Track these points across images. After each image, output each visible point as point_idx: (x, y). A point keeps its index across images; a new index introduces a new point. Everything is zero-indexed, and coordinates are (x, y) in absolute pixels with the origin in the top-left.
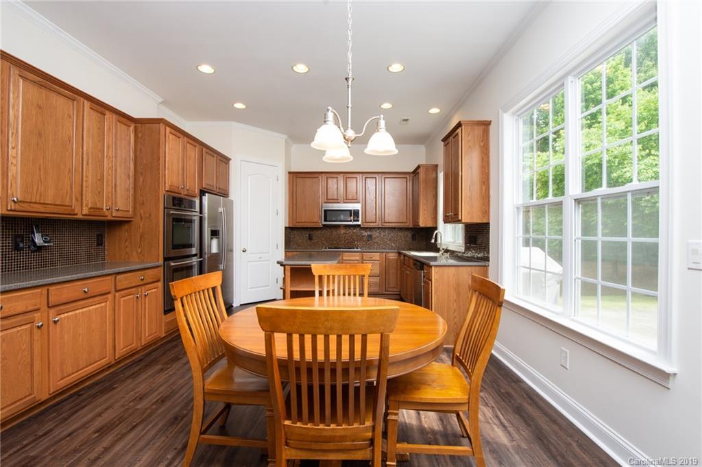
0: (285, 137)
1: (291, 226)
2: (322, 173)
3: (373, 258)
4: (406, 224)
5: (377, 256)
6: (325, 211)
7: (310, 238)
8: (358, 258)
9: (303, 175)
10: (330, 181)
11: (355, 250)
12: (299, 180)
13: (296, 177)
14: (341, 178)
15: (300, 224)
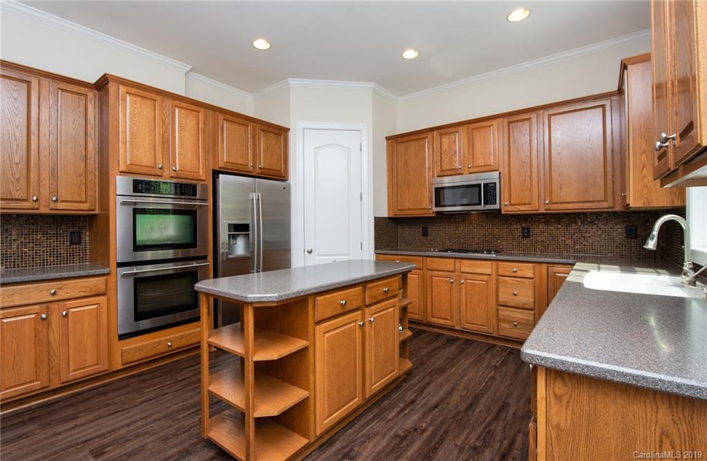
0: (372, 85)
1: (391, 216)
2: (432, 130)
3: (519, 274)
4: (605, 205)
5: (527, 270)
6: (436, 189)
7: (425, 234)
8: (488, 271)
9: (406, 138)
10: (445, 140)
11: (485, 255)
12: (400, 146)
13: (396, 142)
14: (463, 131)
15: (404, 213)
